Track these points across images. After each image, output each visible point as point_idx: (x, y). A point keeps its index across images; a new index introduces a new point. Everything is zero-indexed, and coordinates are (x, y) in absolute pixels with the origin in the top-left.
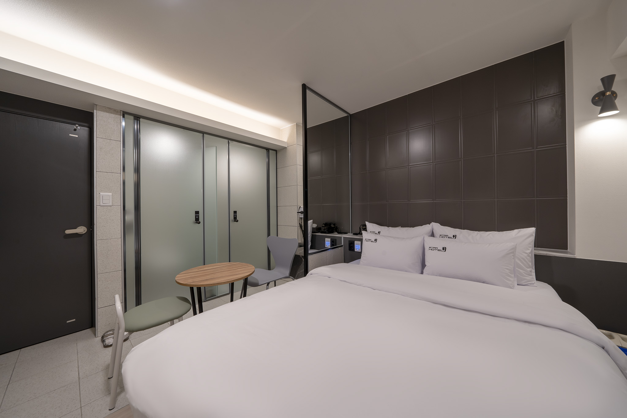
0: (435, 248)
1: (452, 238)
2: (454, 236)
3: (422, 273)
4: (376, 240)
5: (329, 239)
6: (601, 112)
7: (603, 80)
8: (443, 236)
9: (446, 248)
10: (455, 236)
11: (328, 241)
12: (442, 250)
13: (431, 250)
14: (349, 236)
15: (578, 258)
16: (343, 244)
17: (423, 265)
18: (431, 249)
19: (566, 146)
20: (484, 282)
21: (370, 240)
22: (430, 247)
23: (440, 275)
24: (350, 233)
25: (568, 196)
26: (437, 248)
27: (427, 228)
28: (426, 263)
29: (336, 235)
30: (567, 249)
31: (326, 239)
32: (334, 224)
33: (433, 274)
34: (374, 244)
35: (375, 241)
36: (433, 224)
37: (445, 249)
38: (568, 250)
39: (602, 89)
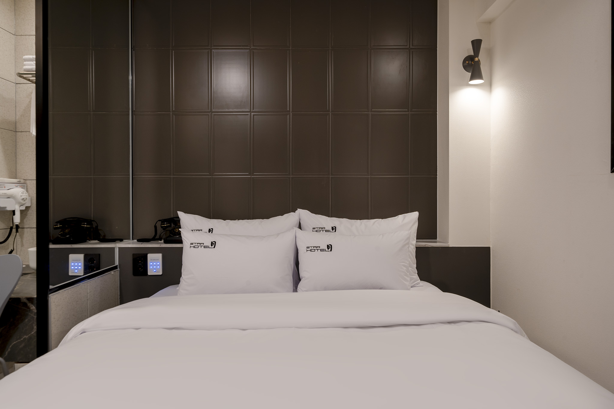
0: (317, 248)
1: (331, 231)
2: (332, 228)
3: (295, 289)
4: (213, 244)
5: (81, 257)
6: (472, 78)
7: (473, 42)
8: (317, 230)
9: (331, 245)
10: (334, 229)
11: (77, 261)
12: (327, 250)
13: (311, 250)
14: (130, 244)
15: (451, 246)
16: (117, 263)
17: (297, 279)
18: (309, 249)
19: (437, 113)
20: (381, 289)
21: (200, 244)
22: (308, 247)
23: (326, 289)
24: (129, 239)
25: (438, 173)
26: (320, 247)
27: (291, 218)
28: (302, 274)
29: (94, 245)
30: (436, 238)
31: (72, 257)
32: (89, 222)
33: (315, 290)
34: (211, 251)
35: (212, 246)
36: (299, 211)
37: (330, 247)
38: (438, 239)
39: (472, 53)
